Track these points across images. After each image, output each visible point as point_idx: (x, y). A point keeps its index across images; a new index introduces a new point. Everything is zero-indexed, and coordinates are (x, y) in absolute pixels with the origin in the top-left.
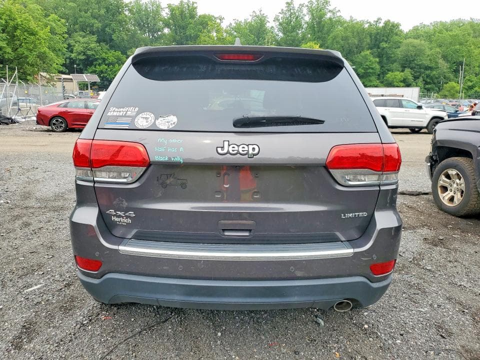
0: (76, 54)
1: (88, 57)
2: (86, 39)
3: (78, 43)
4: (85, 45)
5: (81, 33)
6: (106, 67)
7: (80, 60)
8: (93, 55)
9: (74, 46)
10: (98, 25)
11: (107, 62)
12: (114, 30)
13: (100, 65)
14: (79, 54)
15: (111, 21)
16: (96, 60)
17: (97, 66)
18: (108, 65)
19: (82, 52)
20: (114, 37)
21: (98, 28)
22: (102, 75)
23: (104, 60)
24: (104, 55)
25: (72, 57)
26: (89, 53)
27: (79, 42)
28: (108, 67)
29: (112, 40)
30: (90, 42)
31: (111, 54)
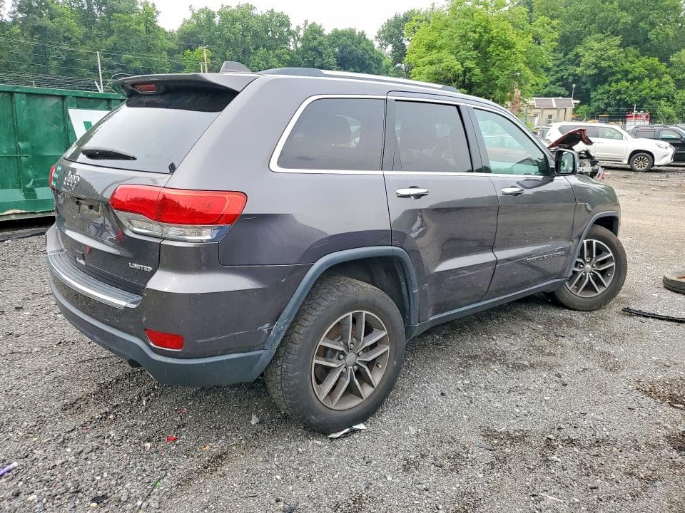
0: (583, 68)
1: (601, 70)
2: (603, 44)
3: (590, 51)
4: (599, 53)
5: (597, 36)
6: (627, 84)
7: (589, 76)
8: (609, 66)
9: (583, 56)
10: (627, 18)
11: (630, 76)
12: (653, 25)
13: (617, 81)
14: (588, 67)
15: (650, 10)
16: (613, 74)
17: (613, 83)
18: (632, 81)
19: (593, 63)
20: (651, 36)
21: (625, 24)
22: (617, 98)
23: (626, 72)
24: (627, 66)
25: (576, 73)
26: (604, 64)
27: (592, 49)
28: (631, 83)
29: (647, 40)
30: (608, 47)
31: (640, 63)
